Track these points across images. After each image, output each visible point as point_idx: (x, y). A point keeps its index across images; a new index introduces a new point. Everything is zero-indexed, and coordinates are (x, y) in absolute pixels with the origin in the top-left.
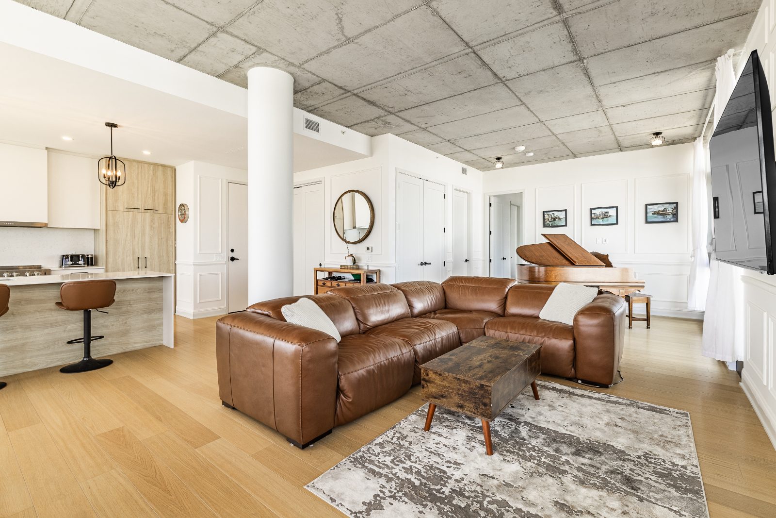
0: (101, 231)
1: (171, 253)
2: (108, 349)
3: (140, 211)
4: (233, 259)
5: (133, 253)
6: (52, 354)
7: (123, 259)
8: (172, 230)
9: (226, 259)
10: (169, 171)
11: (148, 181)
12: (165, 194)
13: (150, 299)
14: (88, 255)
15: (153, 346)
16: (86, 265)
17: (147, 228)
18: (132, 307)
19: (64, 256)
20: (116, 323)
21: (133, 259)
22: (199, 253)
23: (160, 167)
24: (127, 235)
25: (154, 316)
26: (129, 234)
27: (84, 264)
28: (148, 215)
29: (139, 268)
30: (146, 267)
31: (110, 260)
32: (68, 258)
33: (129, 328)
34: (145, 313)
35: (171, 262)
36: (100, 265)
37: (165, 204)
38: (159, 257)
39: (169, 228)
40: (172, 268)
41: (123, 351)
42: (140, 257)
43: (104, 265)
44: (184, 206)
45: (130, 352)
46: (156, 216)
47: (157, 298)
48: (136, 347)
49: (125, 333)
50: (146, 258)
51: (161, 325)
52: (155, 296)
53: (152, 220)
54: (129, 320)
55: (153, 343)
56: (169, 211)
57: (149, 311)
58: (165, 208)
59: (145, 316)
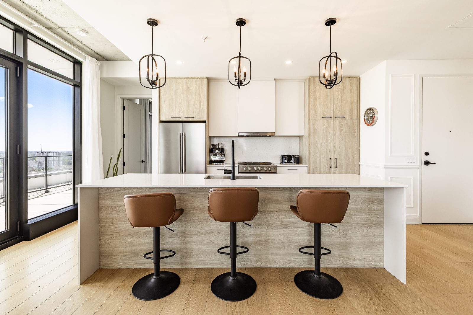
0: (305, 137)
1: (356, 155)
2: (330, 260)
3: (332, 118)
4: (427, 163)
5: (327, 155)
6: (286, 254)
7: (320, 159)
8: (357, 134)
9: (419, 163)
10: (354, 81)
11: (338, 93)
12: (352, 102)
13: (370, 210)
14: (296, 156)
15: (374, 266)
16: (295, 163)
17: (337, 133)
18: (351, 217)
19: (283, 156)
20: (337, 234)
21: (327, 160)
22: (390, 156)
23: (347, 78)
24: (322, 140)
25: (374, 231)
26: (324, 139)
27: (294, 162)
28: (337, 122)
29: (331, 167)
30: (336, 167)
31: (312, 160)
32: (285, 157)
33: (349, 240)
34: (365, 227)
35: (356, 163)
36: (304, 163)
37: (351, 111)
38: (346, 159)
39: (354, 133)
40: (357, 169)
41: (344, 266)
42: (332, 158)
43: (308, 163)
44: (372, 110)
45: (351, 268)
46: (344, 121)
47: (377, 210)
48: (356, 264)
49: (346, 246)
50: (336, 159)
51: (381, 243)
52: (375, 207)
53: (341, 126)
54: (349, 232)
55: (374, 263)
56: (354, 118)
57: (370, 225)
58: (351, 115)
59: (365, 230)
